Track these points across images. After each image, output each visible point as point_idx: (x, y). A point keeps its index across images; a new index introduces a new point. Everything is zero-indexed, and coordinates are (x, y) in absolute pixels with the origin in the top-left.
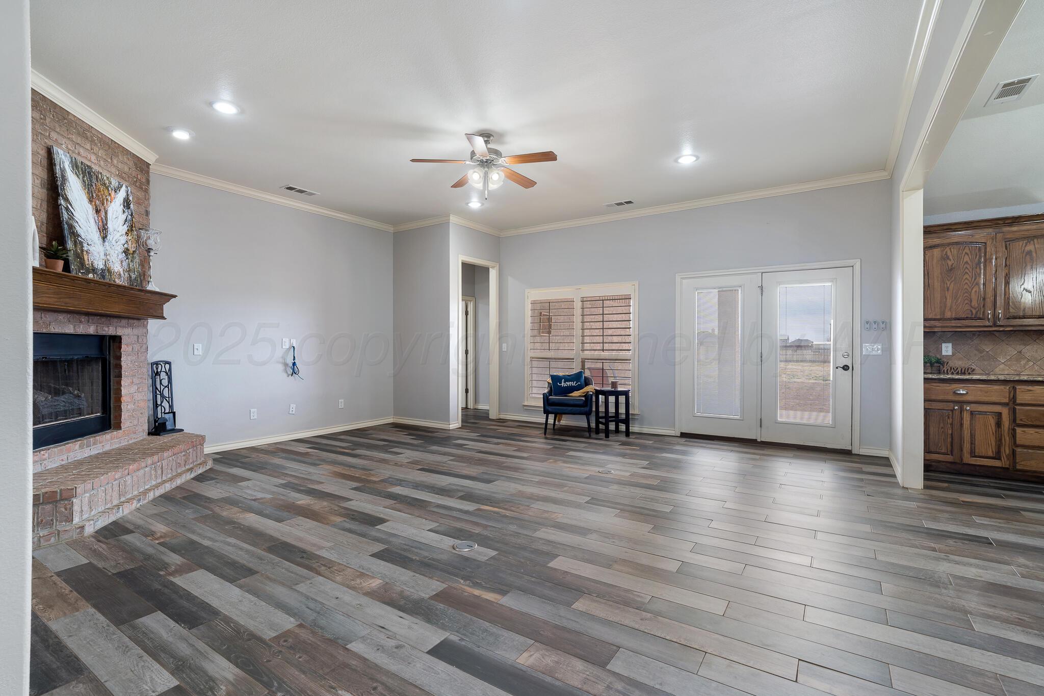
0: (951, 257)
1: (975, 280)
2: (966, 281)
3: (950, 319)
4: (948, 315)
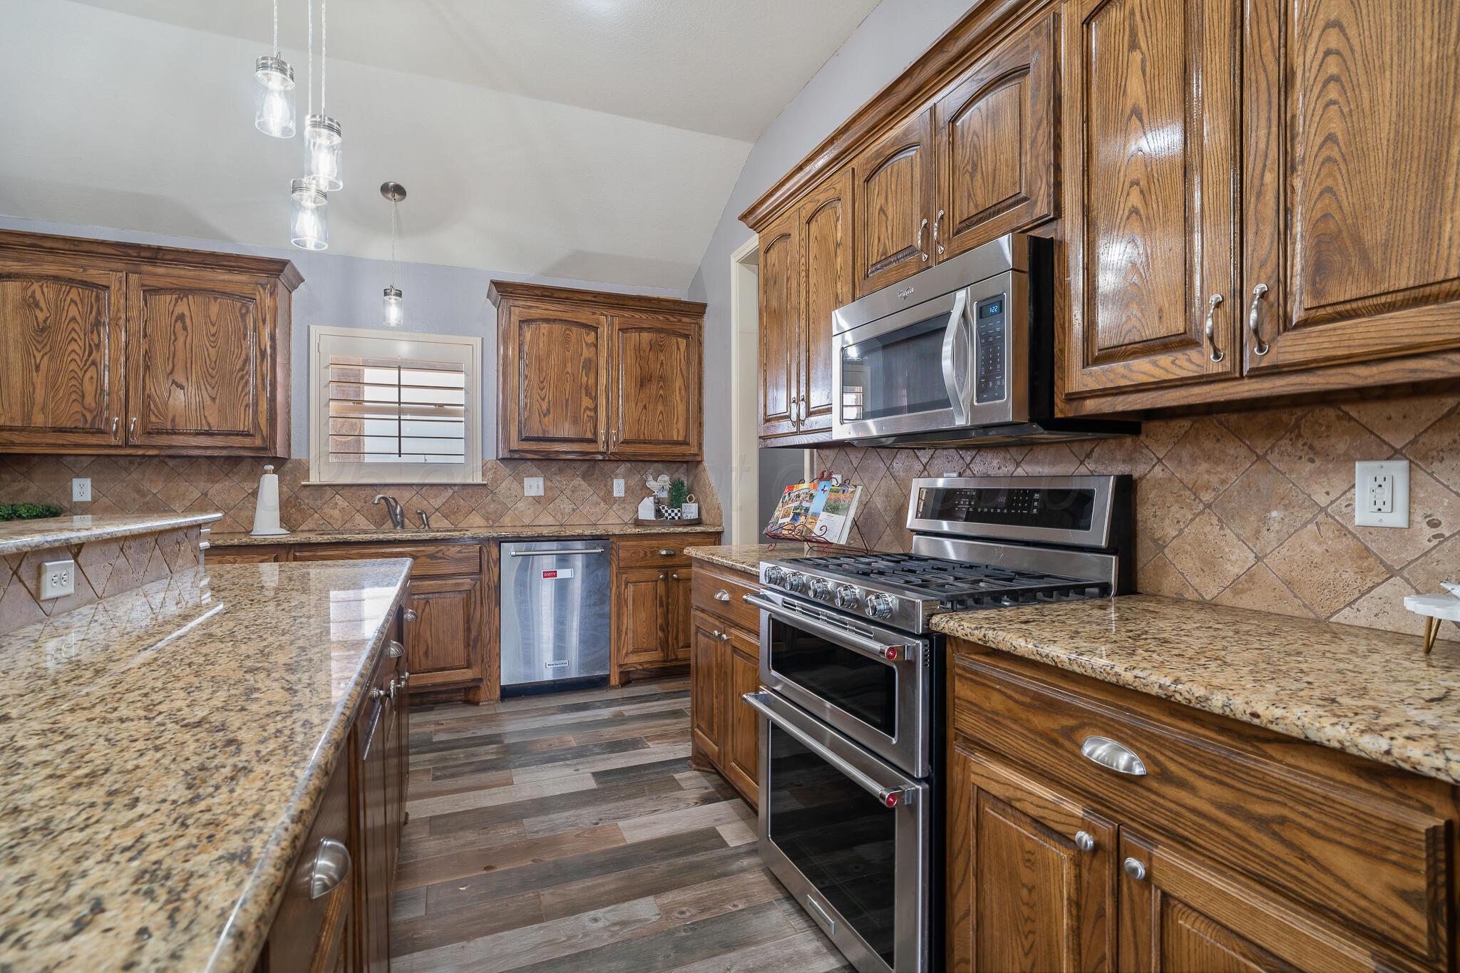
0: (42, 304)
1: (89, 356)
2: (74, 356)
3: (43, 430)
4: (39, 420)
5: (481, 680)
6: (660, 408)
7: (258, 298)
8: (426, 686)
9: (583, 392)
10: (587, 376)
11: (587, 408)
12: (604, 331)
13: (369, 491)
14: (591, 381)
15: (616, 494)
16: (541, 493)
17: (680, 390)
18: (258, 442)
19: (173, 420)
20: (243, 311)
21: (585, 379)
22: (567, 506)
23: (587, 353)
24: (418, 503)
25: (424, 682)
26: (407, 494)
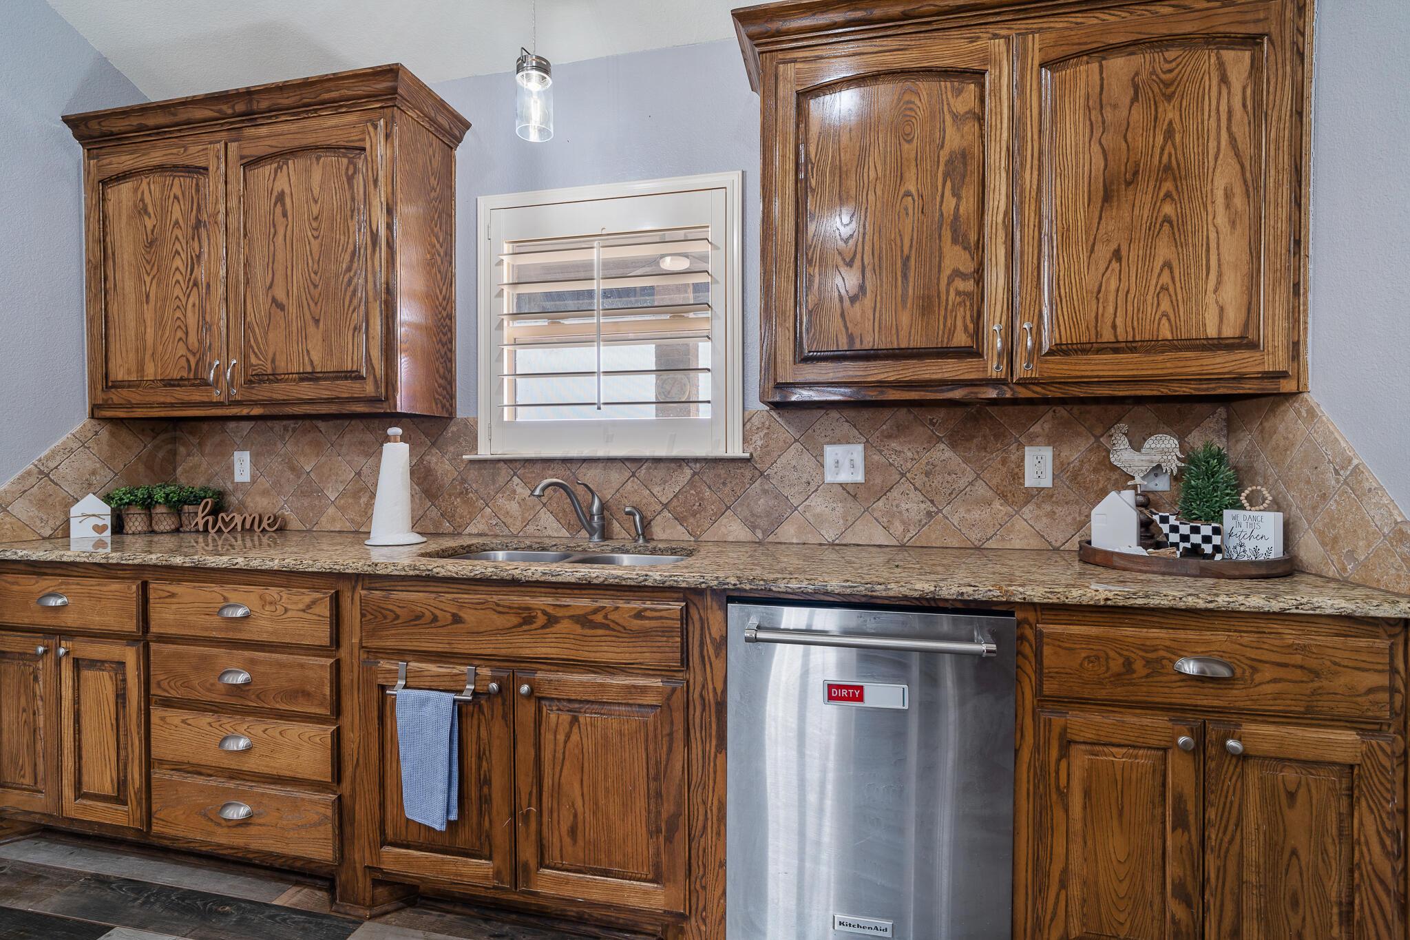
0: (150, 209)
1: (191, 274)
2: (178, 276)
3: (154, 385)
5: (684, 917)
6: (1164, 251)
7: (368, 146)
9: (947, 234)
10: (956, 194)
11: (957, 273)
12: (1001, 77)
14: (968, 205)
15: (1030, 481)
16: (859, 477)
17: (1228, 195)
18: (369, 389)
19: (273, 361)
20: (350, 172)
21: (950, 202)
22: (913, 506)
23: (954, 139)
24: (633, 492)
26: (616, 476)
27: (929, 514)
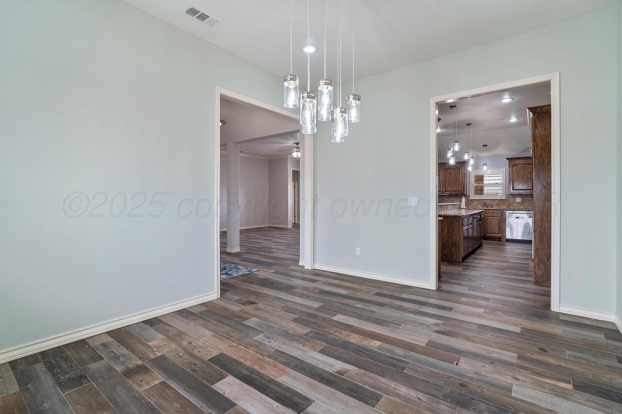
5: (502, 237)
7: (462, 168)
8: (490, 236)
9: (529, 179)
10: (530, 175)
13: (481, 201)
16: (520, 201)
18: (462, 192)
19: (449, 189)
20: (460, 171)
22: (527, 204)
23: (530, 170)
24: (491, 203)
25: (490, 235)
26: (489, 201)
27: (529, 205)
